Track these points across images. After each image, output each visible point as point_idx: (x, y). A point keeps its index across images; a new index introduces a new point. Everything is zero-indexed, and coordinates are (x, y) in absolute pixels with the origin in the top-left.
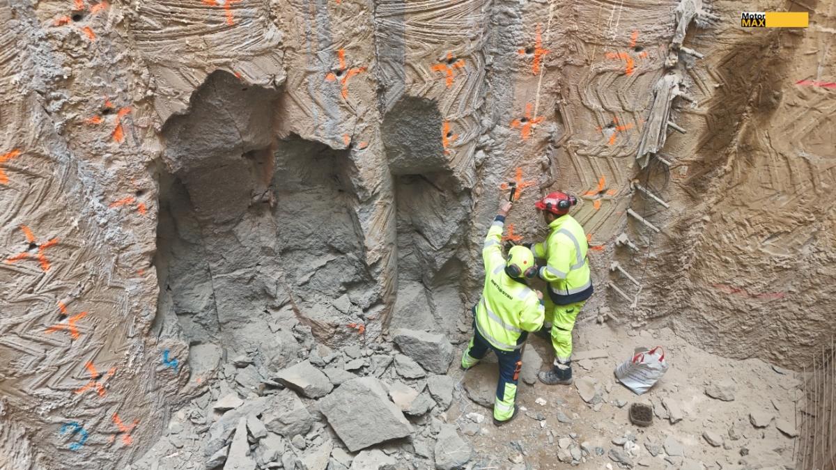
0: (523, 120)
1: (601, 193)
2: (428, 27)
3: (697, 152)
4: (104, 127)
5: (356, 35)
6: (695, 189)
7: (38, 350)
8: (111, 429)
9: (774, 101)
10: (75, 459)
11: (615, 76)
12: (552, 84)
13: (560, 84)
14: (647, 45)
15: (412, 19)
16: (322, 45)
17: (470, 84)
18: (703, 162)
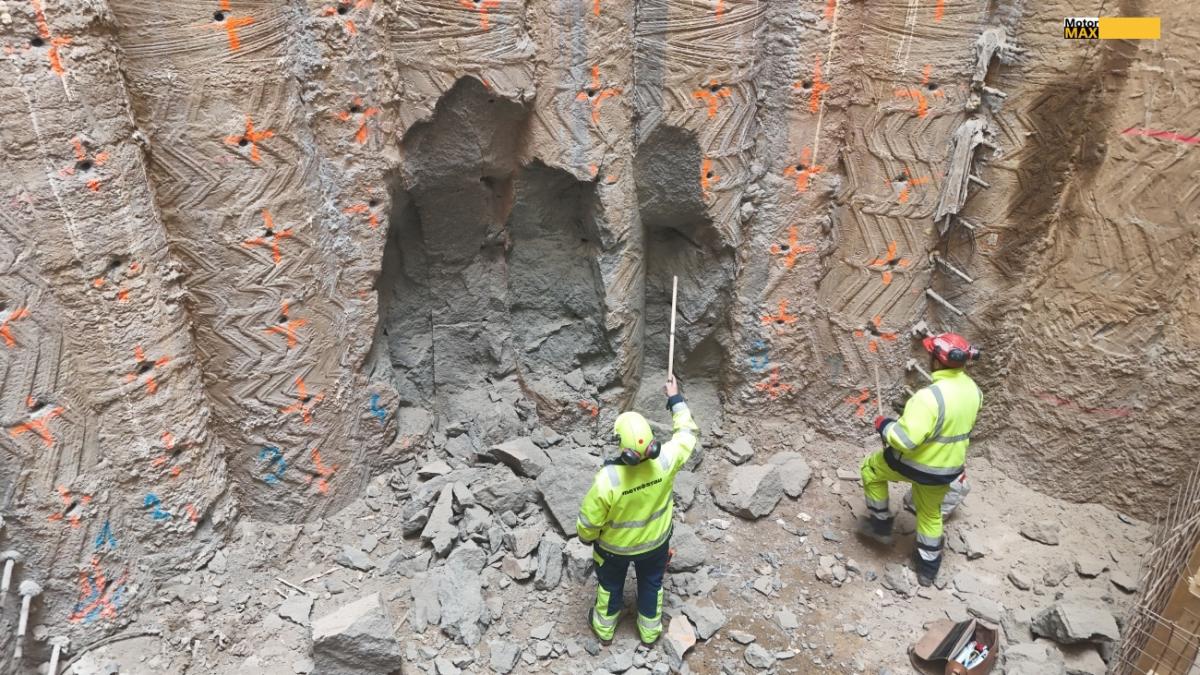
0: (799, 168)
1: (892, 263)
2: (690, 47)
3: (1008, 217)
4: (350, 125)
5: (612, 52)
6: (1008, 265)
7: (254, 350)
8: (309, 468)
9: (1098, 154)
10: (268, 496)
11: (905, 118)
12: (834, 127)
13: (844, 127)
14: (943, 82)
15: (673, 38)
16: (575, 61)
17: (737, 118)
18: (1015, 230)
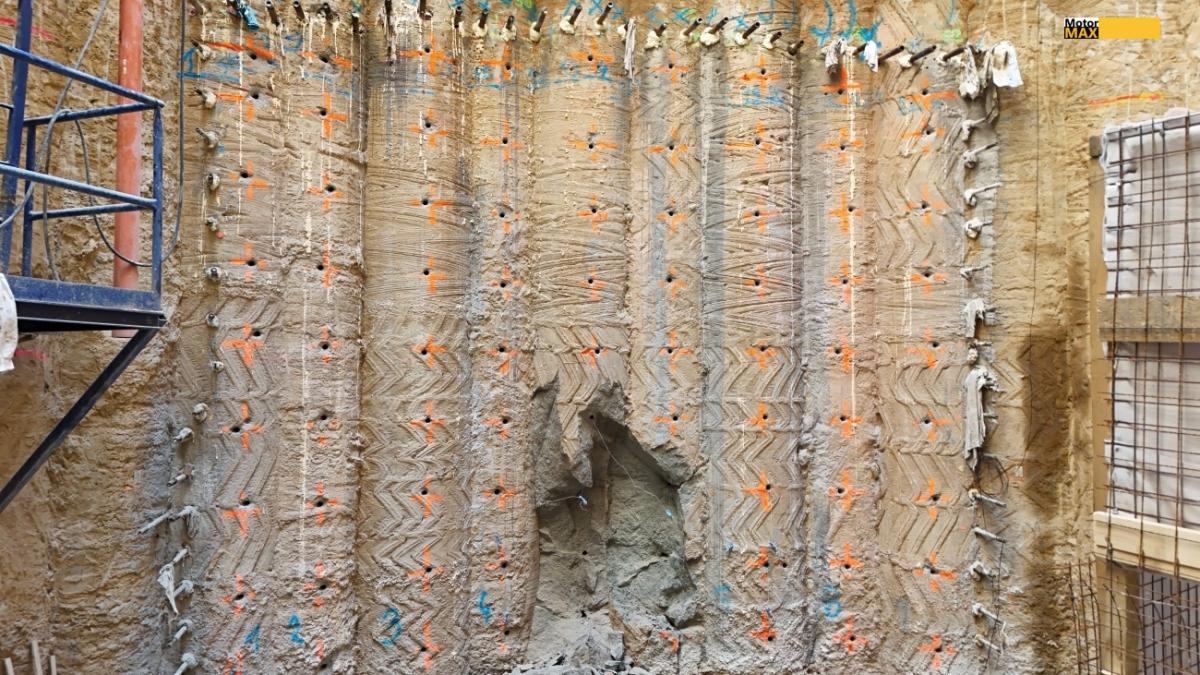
0: (843, 419)
1: (935, 498)
2: (743, 318)
3: (1027, 449)
4: (498, 359)
5: (685, 323)
6: (1043, 497)
9: (1085, 388)
11: (919, 369)
12: (867, 385)
13: (875, 386)
14: (942, 340)
15: (729, 312)
16: (658, 327)
17: (784, 373)
18: (1037, 461)
